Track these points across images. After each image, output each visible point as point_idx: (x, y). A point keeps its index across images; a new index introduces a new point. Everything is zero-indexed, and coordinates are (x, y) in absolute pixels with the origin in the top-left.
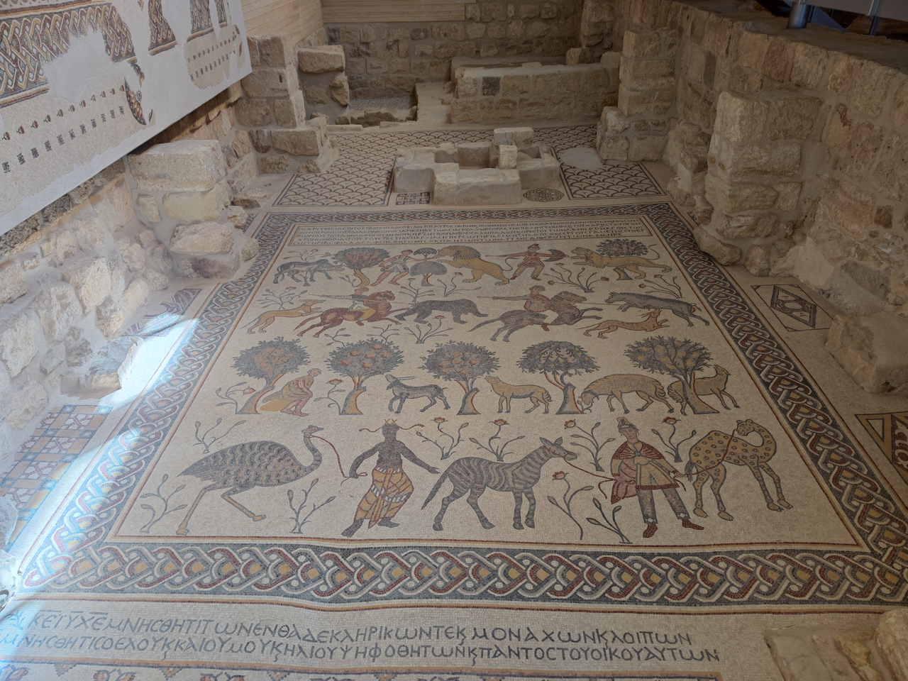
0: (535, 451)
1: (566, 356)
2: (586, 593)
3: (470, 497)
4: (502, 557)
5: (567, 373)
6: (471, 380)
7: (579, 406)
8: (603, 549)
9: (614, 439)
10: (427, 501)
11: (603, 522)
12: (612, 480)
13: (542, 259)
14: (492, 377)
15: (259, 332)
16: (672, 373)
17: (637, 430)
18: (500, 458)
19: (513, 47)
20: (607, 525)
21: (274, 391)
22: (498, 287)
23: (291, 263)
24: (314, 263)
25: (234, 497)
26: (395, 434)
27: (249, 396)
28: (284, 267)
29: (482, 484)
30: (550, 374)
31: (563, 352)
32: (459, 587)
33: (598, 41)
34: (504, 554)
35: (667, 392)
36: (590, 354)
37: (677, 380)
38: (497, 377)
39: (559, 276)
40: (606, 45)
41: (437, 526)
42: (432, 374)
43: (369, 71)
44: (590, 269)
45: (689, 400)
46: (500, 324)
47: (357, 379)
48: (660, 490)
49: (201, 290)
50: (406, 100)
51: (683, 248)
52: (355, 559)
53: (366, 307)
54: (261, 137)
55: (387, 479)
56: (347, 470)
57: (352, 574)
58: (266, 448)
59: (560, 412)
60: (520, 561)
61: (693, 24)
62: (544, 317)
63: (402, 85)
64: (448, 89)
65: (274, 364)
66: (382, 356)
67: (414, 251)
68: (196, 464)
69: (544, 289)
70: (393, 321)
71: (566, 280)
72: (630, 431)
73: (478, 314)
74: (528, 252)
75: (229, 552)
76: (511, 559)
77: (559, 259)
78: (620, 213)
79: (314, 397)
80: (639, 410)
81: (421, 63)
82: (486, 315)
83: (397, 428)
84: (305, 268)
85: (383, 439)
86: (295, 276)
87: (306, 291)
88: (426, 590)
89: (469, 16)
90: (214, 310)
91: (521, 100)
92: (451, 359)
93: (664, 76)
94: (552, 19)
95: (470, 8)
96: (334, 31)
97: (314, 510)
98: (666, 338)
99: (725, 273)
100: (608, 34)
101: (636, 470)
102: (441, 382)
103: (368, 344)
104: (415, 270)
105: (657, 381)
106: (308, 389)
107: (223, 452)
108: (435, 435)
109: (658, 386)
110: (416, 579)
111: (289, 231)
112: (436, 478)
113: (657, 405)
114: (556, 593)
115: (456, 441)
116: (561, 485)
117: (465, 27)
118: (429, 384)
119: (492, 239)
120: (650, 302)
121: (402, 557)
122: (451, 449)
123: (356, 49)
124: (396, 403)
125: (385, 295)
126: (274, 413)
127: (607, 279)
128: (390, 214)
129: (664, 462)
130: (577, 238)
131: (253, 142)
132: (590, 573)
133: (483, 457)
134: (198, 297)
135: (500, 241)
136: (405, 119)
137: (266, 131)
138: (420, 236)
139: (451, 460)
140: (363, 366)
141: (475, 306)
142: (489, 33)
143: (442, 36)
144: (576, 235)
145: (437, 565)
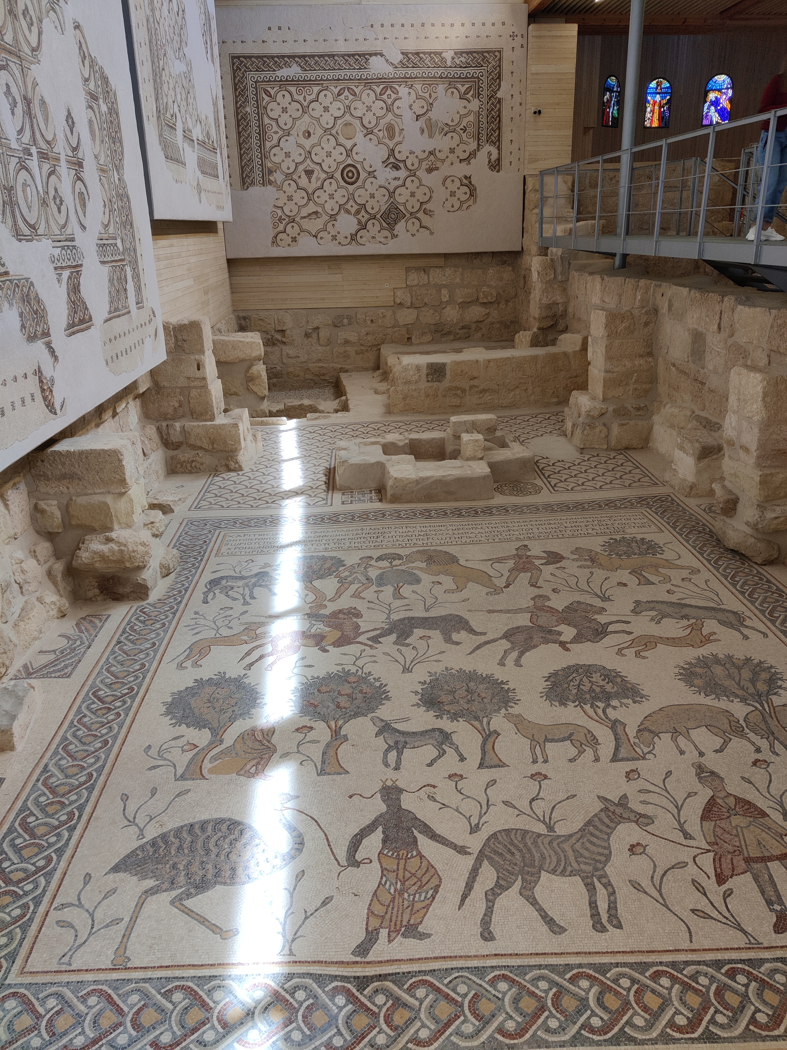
0: (596, 815)
1: (602, 683)
2: (722, 1026)
3: (523, 888)
4: (589, 977)
5: (609, 705)
6: (485, 720)
7: (637, 749)
8: (727, 956)
9: (696, 793)
10: (464, 897)
11: (715, 914)
12: (709, 851)
13: (537, 562)
14: (513, 715)
15: (192, 666)
16: (744, 700)
17: (722, 779)
18: (551, 828)
19: (449, 333)
20: (720, 917)
21: (223, 747)
22: (491, 598)
23: (222, 578)
24: (252, 576)
25: (189, 903)
26: (399, 799)
27: (190, 755)
28: (214, 583)
29: (534, 867)
30: (587, 707)
31: (596, 677)
32: (538, 1029)
33: (551, 323)
34: (591, 972)
35: (744, 725)
36: (632, 678)
37: (752, 709)
38: (520, 715)
39: (564, 582)
40: (560, 327)
41: (486, 935)
42: (432, 713)
43: (284, 361)
44: (600, 574)
45: (776, 735)
46: (505, 644)
47: (333, 724)
48: (777, 862)
49: (109, 616)
50: (329, 392)
51: (704, 545)
52: (376, 991)
53: (327, 629)
54: (172, 431)
55: (401, 866)
56: (342, 854)
57: (375, 1015)
58: (224, 827)
59: (615, 759)
60: (616, 981)
61: (670, 301)
62: (560, 634)
63: (324, 375)
64: (379, 379)
65: (217, 709)
66: (361, 691)
67: (375, 558)
68: (128, 856)
69: (549, 599)
70: (366, 645)
71: (574, 586)
72: (712, 780)
73: (472, 631)
74: (517, 555)
75: (193, 990)
76: (603, 978)
77: (558, 562)
78: (616, 507)
79: (279, 752)
80: (716, 751)
81: (345, 352)
82: (485, 634)
83: (401, 791)
84: (240, 583)
85: (383, 808)
86: (230, 593)
87: (246, 612)
88: (491, 1037)
89: (398, 301)
90: (130, 640)
91: (471, 387)
92: (452, 692)
93: (641, 356)
94: (491, 303)
95: (399, 293)
96: (244, 318)
97: (306, 918)
98: (721, 656)
99: (766, 574)
100: (561, 316)
101: (737, 836)
102: (446, 724)
103: (340, 677)
104: (381, 580)
105: (727, 711)
106: (269, 742)
107: (164, 837)
108: (454, 799)
109: (731, 718)
110: (473, 1020)
111: (214, 539)
112: (469, 861)
113: (736, 743)
114: (680, 1029)
115: (484, 807)
116: (641, 862)
117: (394, 313)
118: (430, 727)
119: (468, 540)
120: (686, 611)
121: (446, 986)
122: (480, 817)
123: (270, 337)
124: (393, 755)
125: (349, 613)
126: (227, 777)
127: (625, 585)
128: (337, 515)
129: (770, 821)
130: (573, 536)
131: (162, 438)
132: (719, 994)
133: (527, 828)
134: (107, 625)
135: (479, 542)
136: (332, 411)
137: (178, 425)
138: (379, 540)
139: (484, 834)
140: (338, 706)
141: (467, 622)
142: (421, 318)
143: (369, 322)
144: (570, 533)
145: (500, 996)
